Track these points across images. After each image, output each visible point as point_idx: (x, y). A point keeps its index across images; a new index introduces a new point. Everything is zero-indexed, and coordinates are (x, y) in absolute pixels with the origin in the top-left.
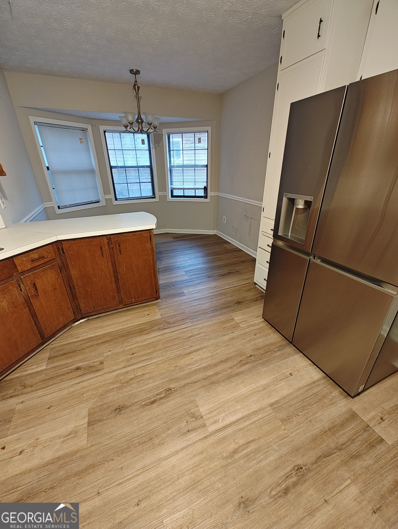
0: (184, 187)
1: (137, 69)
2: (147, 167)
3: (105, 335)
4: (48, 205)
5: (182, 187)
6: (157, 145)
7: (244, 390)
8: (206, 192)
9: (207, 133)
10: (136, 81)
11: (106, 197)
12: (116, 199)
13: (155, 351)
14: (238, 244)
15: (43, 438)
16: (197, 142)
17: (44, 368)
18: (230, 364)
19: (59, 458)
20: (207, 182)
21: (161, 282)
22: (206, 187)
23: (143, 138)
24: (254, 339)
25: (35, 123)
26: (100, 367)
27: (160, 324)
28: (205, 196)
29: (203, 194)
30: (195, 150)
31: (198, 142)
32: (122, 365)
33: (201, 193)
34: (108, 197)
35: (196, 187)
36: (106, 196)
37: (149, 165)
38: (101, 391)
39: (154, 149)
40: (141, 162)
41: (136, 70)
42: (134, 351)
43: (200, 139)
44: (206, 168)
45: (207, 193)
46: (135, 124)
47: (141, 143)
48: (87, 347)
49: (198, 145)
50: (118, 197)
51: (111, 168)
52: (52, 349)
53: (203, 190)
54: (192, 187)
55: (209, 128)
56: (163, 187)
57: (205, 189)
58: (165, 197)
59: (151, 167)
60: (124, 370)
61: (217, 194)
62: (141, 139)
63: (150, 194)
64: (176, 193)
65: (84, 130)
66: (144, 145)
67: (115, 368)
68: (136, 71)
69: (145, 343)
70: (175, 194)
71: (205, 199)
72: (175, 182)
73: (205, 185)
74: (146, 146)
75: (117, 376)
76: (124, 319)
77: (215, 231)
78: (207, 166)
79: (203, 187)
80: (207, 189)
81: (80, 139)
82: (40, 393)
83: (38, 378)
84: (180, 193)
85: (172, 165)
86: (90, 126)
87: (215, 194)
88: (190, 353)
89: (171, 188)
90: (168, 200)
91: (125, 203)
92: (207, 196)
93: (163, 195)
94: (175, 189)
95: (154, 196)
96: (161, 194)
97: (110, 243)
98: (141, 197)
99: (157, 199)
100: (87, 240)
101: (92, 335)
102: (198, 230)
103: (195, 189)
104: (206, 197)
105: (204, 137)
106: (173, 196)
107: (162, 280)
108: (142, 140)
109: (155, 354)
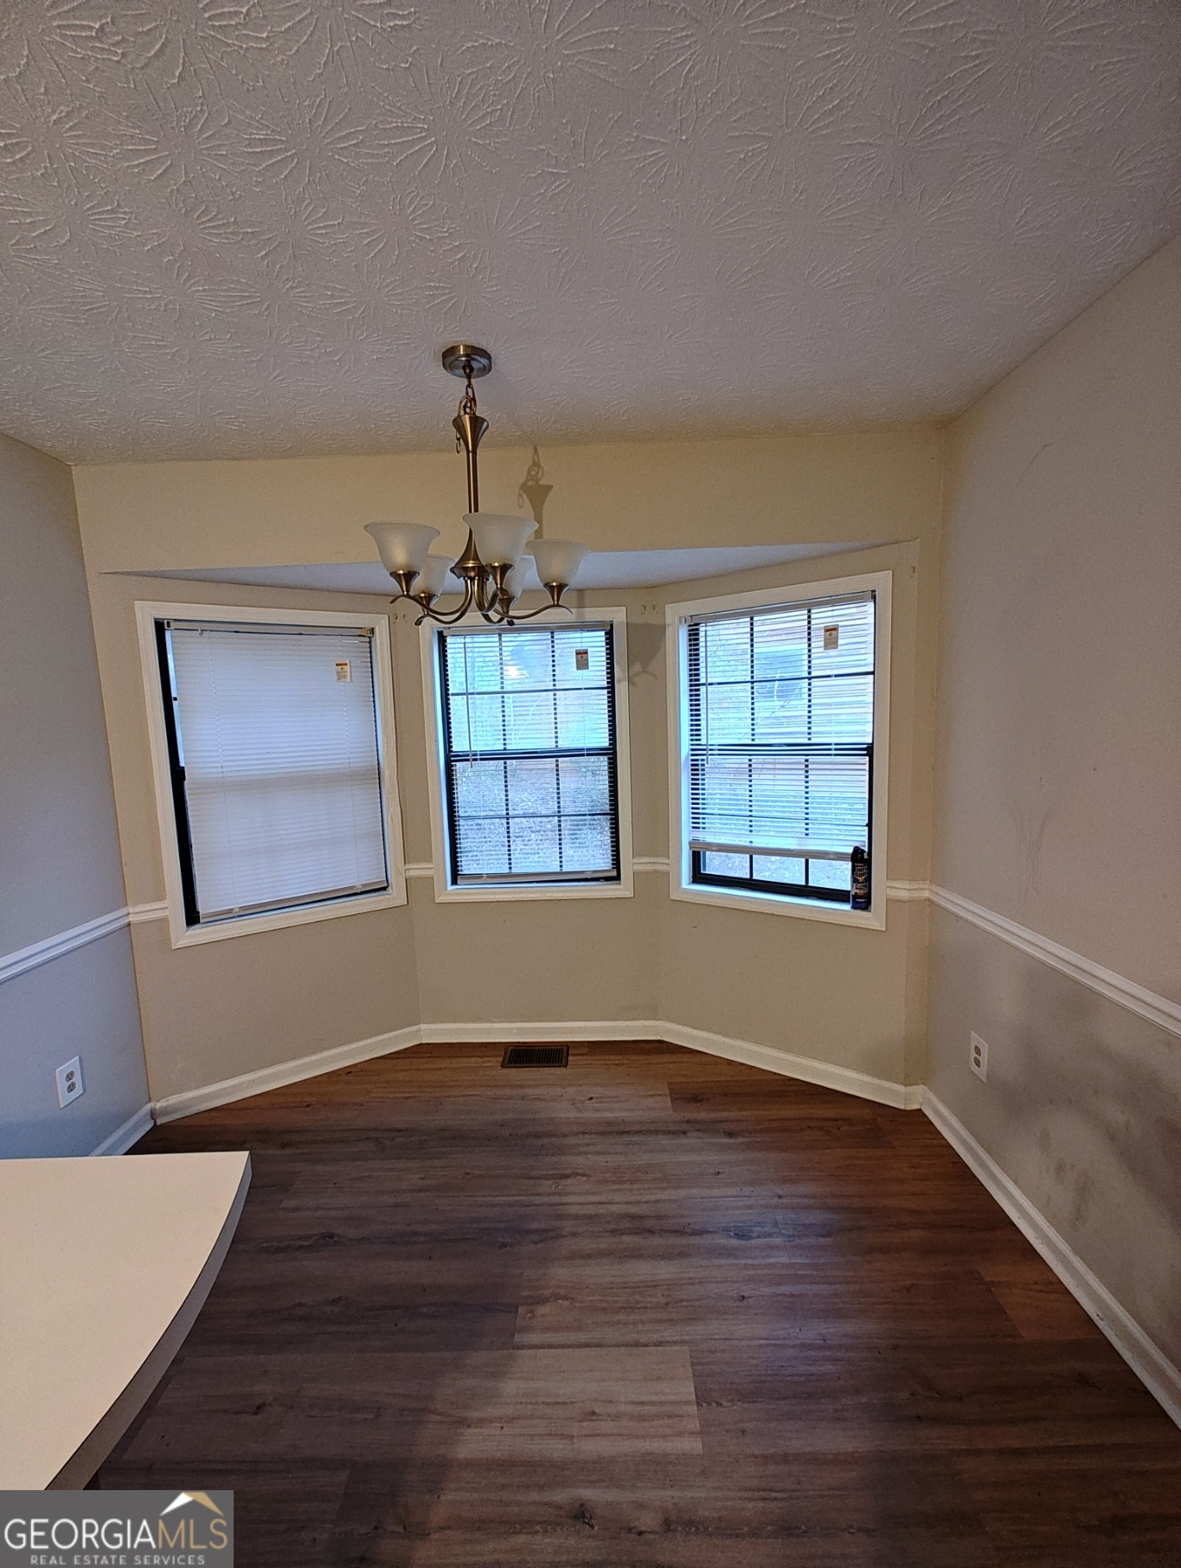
0: (754, 845)
1: (468, 343)
2: (595, 752)
5: (743, 843)
6: (637, 667)
8: (861, 879)
9: (872, 604)
11: (412, 873)
12: (456, 876)
16: (818, 642)
20: (870, 825)
22: (863, 851)
23: (584, 644)
28: (856, 896)
29: (847, 887)
30: (810, 679)
31: (822, 644)
33: (840, 876)
34: (418, 870)
35: (812, 845)
36: (411, 866)
37: (604, 743)
39: (628, 684)
40: (572, 736)
41: (466, 347)
43: (835, 629)
44: (867, 758)
45: (869, 879)
47: (575, 665)
49: (825, 660)
50: (464, 871)
51: (452, 758)
53: (849, 865)
54: (792, 844)
55: (882, 581)
56: (658, 836)
57: (861, 860)
58: (662, 879)
59: (611, 752)
61: (926, 894)
62: (574, 650)
63: (603, 863)
64: (715, 865)
65: (368, 637)
66: (584, 672)
68: (469, 352)
70: (709, 870)
71: (859, 912)
72: (711, 816)
73: (861, 839)
74: (596, 674)
78: (869, 750)
79: (850, 850)
80: (868, 862)
81: (337, 665)
84: (737, 867)
85: (703, 740)
87: (916, 894)
89: (693, 843)
90: (674, 896)
92: (868, 897)
93: (655, 872)
94: (710, 847)
95: (614, 873)
96: (645, 864)
98: (561, 873)
99: (625, 888)
103: (807, 856)
104: (862, 901)
105: (858, 621)
106: (699, 877)
108: (578, 653)
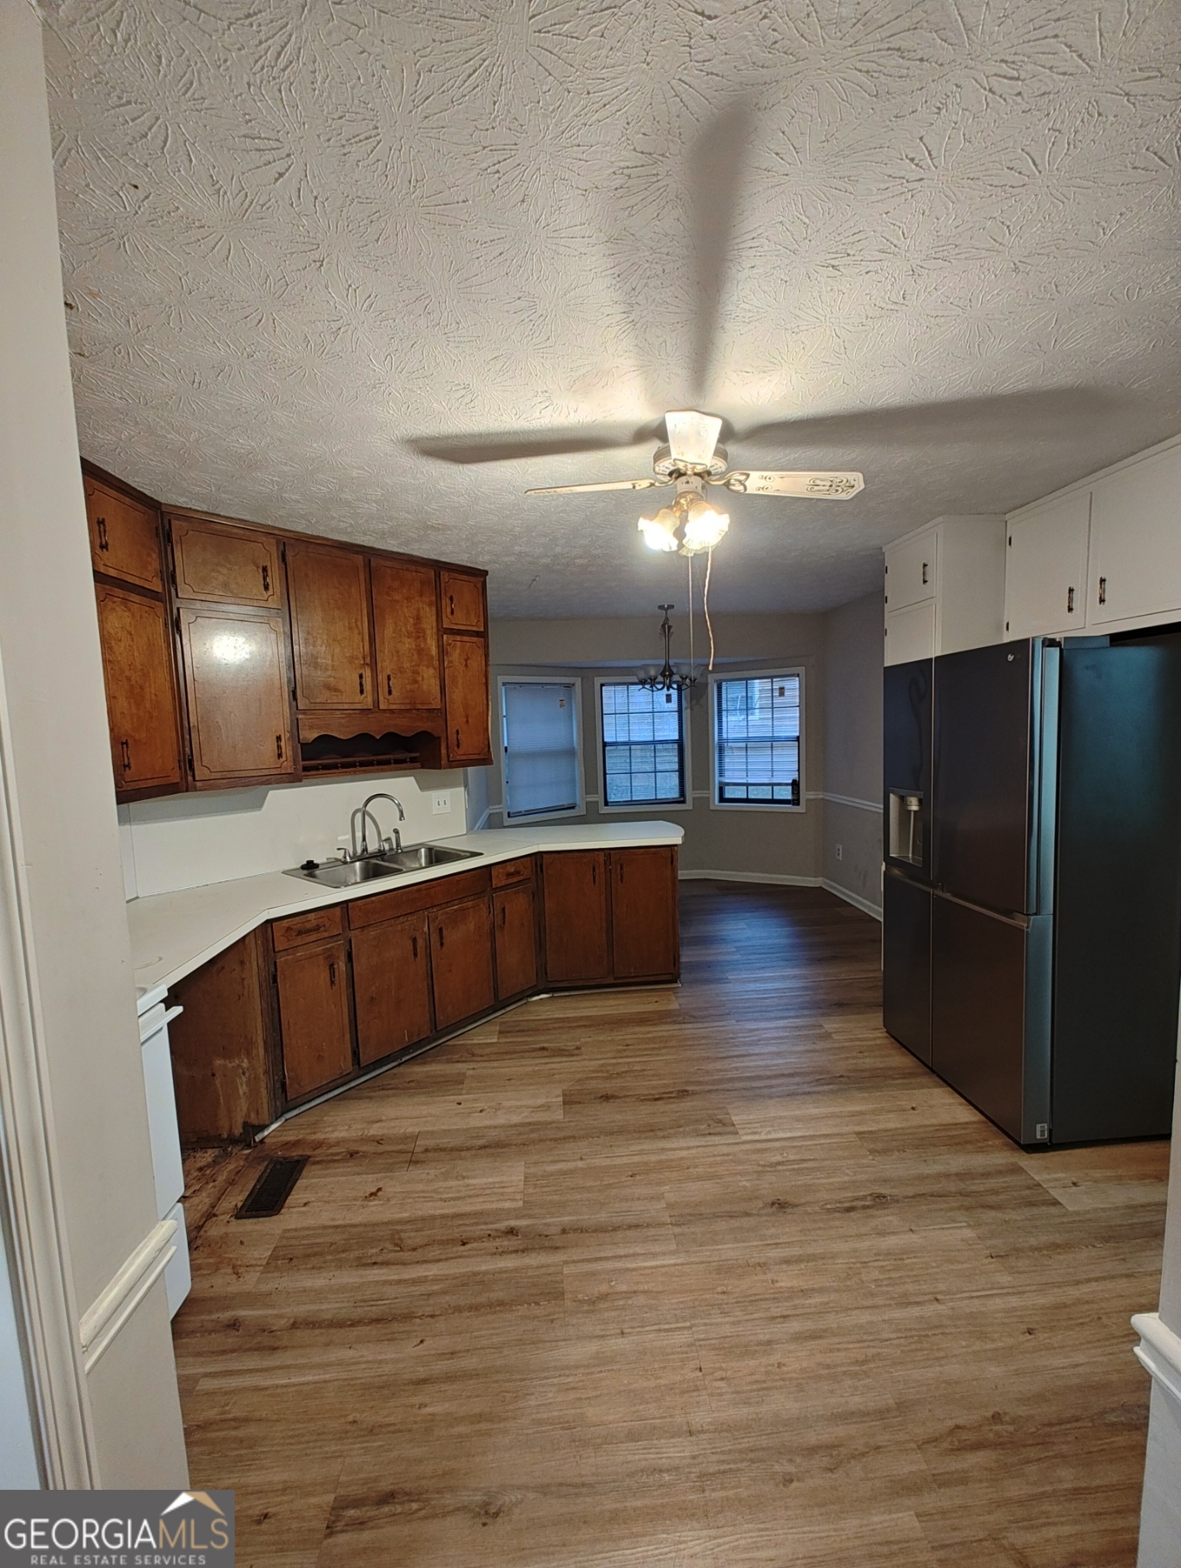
0: (748, 782)
1: (669, 604)
2: (673, 742)
3: (581, 1018)
4: (495, 809)
5: (744, 781)
6: (694, 702)
7: (813, 1111)
8: (795, 792)
9: (798, 679)
10: (667, 619)
11: (588, 800)
12: (606, 804)
13: (664, 1048)
14: (869, 907)
15: (506, 1104)
16: (776, 693)
17: (495, 1040)
18: (797, 1079)
19: (530, 1124)
20: (799, 769)
21: (683, 959)
22: (796, 781)
23: (669, 691)
24: (854, 1058)
25: (504, 684)
26: (576, 1052)
27: (679, 1016)
28: (793, 800)
29: (789, 797)
30: (772, 708)
31: (778, 693)
32: (609, 1055)
33: (786, 793)
34: (591, 798)
35: (776, 780)
36: (588, 796)
37: (677, 738)
38: (578, 1076)
39: (689, 710)
40: (660, 734)
42: (629, 1042)
43: (784, 688)
44: (797, 743)
45: (799, 793)
46: (660, 679)
47: (665, 703)
48: (554, 1029)
49: (778, 699)
50: (609, 800)
51: (605, 745)
52: (502, 1023)
53: (790, 788)
54: (766, 781)
55: (801, 670)
56: (703, 779)
57: (795, 785)
58: (706, 801)
59: (680, 743)
60: (614, 1061)
61: (821, 796)
62: (665, 694)
63: (675, 794)
64: (730, 793)
65: (569, 686)
66: (670, 705)
67: (599, 1057)
68: (668, 606)
69: (649, 1035)
70: (727, 795)
71: (795, 806)
72: (728, 770)
73: (796, 775)
74: (674, 705)
75: (602, 1065)
76: (612, 1002)
77: (820, 879)
78: (798, 739)
79: (790, 781)
80: (798, 785)
81: (559, 701)
82: (495, 1064)
83: (488, 1050)
84: (740, 793)
85: (725, 736)
86: (580, 679)
87: (816, 796)
88: (725, 1058)
89: (720, 783)
90: (712, 808)
91: (627, 811)
92: (798, 800)
93: (703, 797)
94: (728, 784)
95: (682, 798)
96: (699, 794)
97: (608, 862)
98: (657, 799)
99: (688, 806)
100: (576, 854)
101: (561, 1016)
102: (778, 876)
103: (773, 785)
104: (795, 801)
105: (793, 686)
106: (722, 799)
107: (687, 956)
108: (667, 696)
109: (664, 1051)
